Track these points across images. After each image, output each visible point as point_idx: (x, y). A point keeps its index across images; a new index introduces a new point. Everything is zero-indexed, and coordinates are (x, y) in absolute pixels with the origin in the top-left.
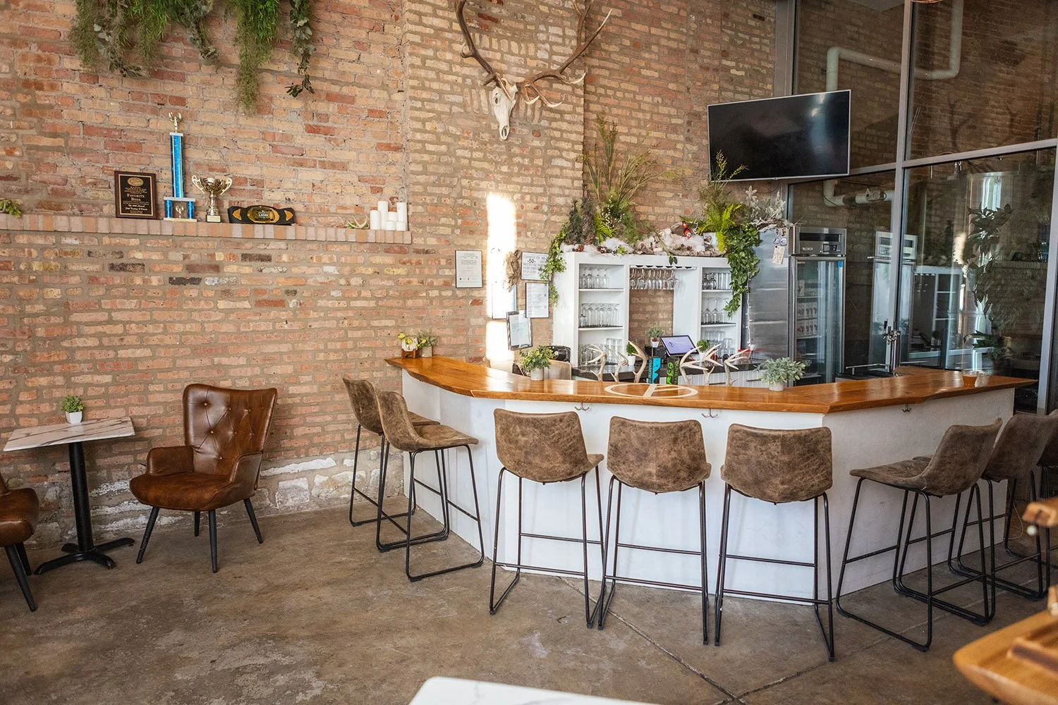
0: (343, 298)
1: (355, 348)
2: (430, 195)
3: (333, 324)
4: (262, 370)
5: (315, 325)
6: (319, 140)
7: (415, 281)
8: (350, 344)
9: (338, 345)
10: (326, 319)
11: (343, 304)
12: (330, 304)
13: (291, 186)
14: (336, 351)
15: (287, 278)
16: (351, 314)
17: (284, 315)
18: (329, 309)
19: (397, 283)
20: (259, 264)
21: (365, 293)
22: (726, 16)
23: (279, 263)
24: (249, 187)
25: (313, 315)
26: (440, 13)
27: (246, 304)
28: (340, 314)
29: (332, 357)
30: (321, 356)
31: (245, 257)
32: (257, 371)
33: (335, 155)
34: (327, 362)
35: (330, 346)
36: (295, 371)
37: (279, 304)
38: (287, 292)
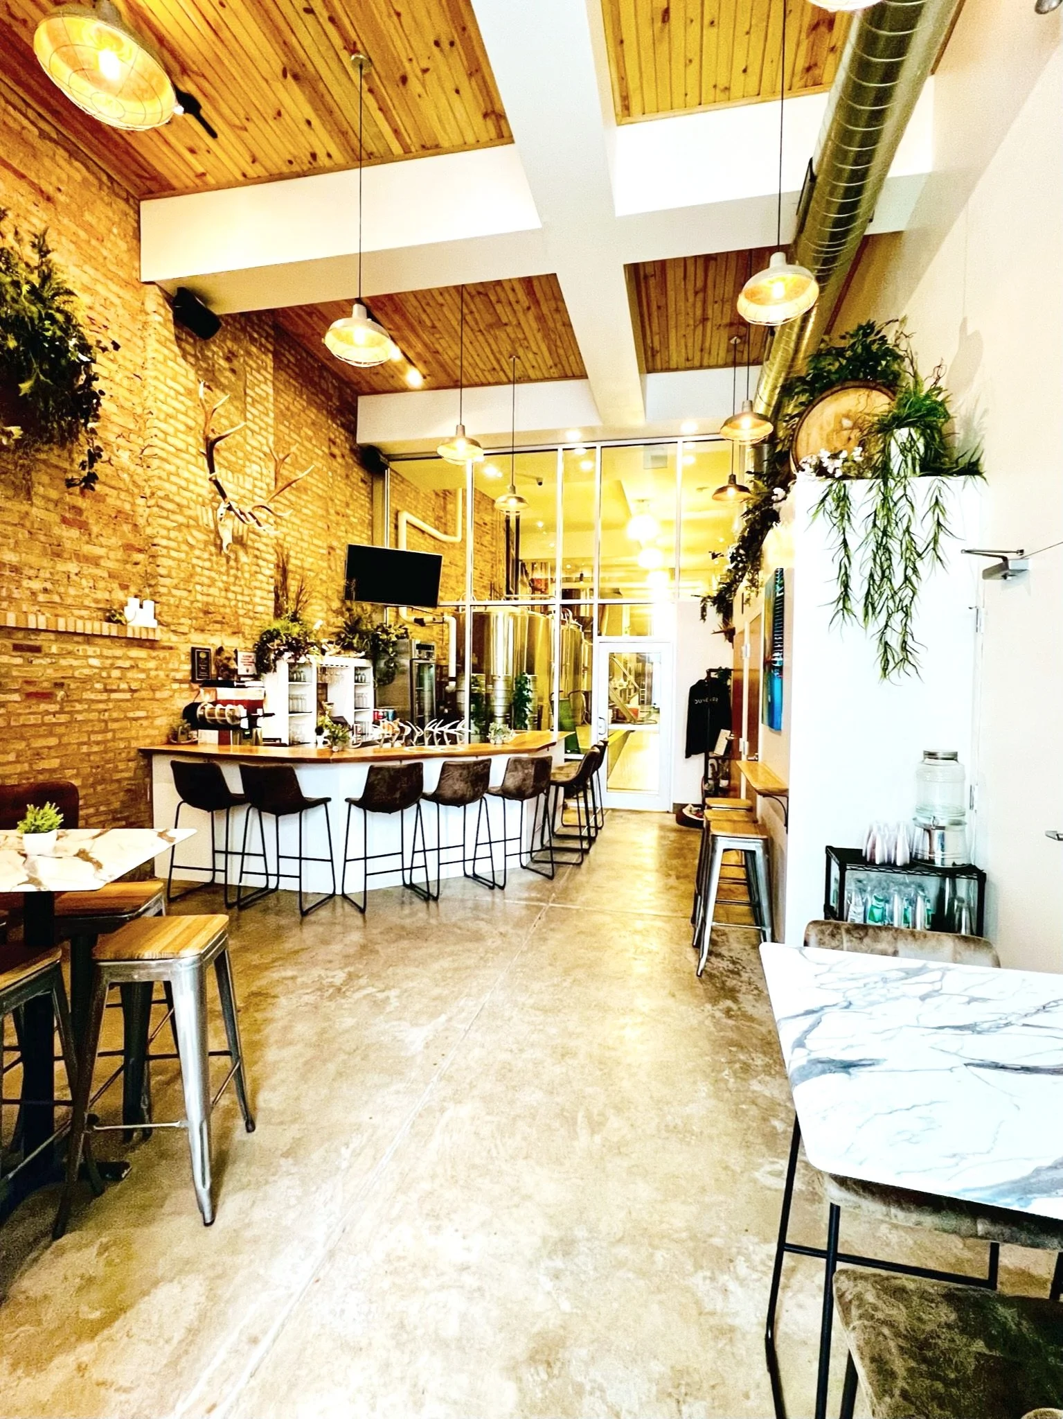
0: (106, 690)
1: (114, 739)
2: (173, 596)
3: (94, 716)
4: (31, 765)
5: (79, 717)
6: (74, 533)
7: (162, 674)
8: (110, 735)
9: (99, 737)
10: (88, 710)
11: (104, 696)
12: (93, 696)
13: (48, 576)
14: (98, 743)
15: (56, 670)
16: (111, 705)
17: (54, 708)
18: (93, 701)
19: (148, 677)
20: (29, 654)
21: (124, 686)
22: (347, 476)
23: (47, 655)
24: (7, 573)
25: (78, 707)
26: (180, 435)
27: (16, 697)
28: (102, 706)
29: (95, 749)
30: (85, 749)
31: (17, 648)
32: (26, 767)
33: (87, 549)
34: (89, 754)
35: (94, 738)
36: (61, 765)
37: (46, 696)
38: (56, 684)
